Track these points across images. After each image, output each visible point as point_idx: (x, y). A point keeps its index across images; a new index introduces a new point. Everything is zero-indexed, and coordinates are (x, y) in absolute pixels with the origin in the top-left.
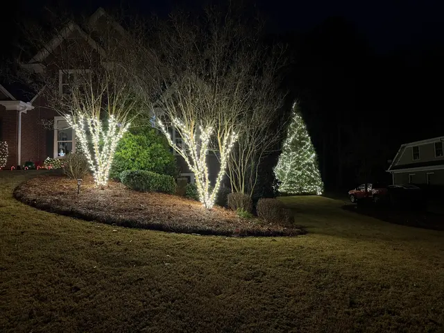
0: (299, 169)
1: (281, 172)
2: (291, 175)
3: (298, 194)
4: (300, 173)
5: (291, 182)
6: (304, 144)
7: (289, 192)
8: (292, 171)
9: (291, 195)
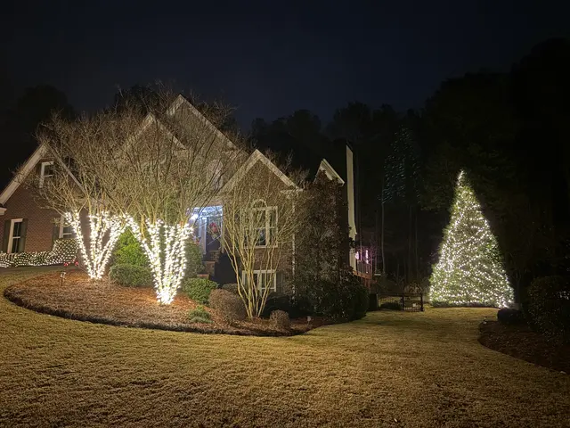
0: (467, 268)
1: (442, 271)
2: (455, 276)
3: (465, 305)
4: (468, 273)
5: (453, 288)
6: (476, 230)
7: (450, 302)
8: (456, 271)
9: (455, 306)
